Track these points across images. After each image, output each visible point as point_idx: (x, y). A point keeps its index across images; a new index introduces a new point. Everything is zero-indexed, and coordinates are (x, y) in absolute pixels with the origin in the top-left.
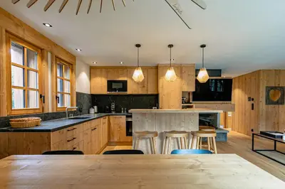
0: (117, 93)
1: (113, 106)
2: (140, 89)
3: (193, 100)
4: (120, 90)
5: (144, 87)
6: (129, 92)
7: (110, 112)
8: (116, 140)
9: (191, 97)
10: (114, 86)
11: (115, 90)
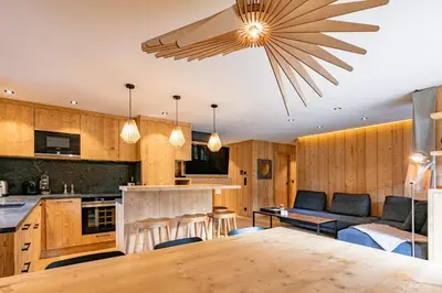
0: (59, 155)
1: (45, 182)
2: (106, 153)
3: (187, 173)
4: (64, 151)
5: (113, 148)
6: (84, 156)
7: (39, 192)
8: (59, 245)
9: (183, 167)
10: (51, 142)
11: (53, 150)
